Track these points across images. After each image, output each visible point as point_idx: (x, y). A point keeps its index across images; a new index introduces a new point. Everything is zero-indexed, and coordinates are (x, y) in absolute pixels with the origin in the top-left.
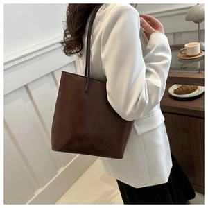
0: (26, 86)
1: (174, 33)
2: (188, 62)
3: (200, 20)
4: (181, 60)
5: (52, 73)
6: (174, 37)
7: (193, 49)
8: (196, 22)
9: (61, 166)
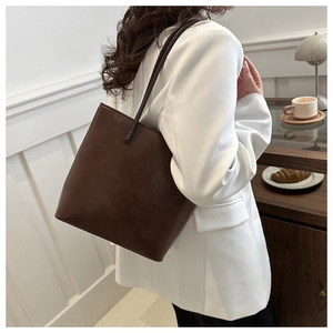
0: (21, 154)
1: (276, 79)
2: (297, 129)
3: (318, 59)
4: (285, 124)
5: (69, 134)
6: (276, 84)
7: (306, 107)
8: (311, 63)
9: (75, 293)
